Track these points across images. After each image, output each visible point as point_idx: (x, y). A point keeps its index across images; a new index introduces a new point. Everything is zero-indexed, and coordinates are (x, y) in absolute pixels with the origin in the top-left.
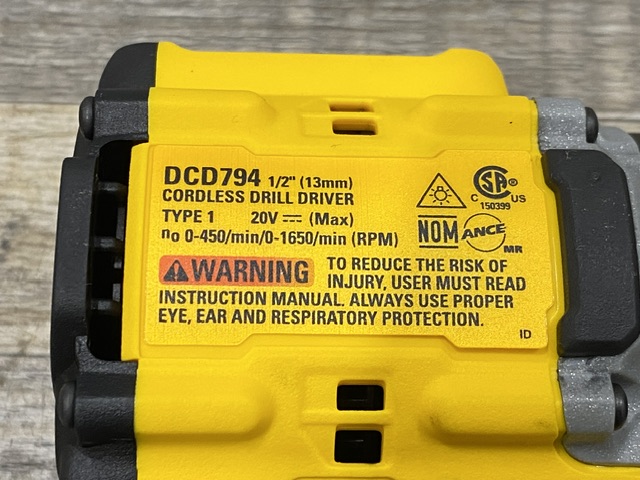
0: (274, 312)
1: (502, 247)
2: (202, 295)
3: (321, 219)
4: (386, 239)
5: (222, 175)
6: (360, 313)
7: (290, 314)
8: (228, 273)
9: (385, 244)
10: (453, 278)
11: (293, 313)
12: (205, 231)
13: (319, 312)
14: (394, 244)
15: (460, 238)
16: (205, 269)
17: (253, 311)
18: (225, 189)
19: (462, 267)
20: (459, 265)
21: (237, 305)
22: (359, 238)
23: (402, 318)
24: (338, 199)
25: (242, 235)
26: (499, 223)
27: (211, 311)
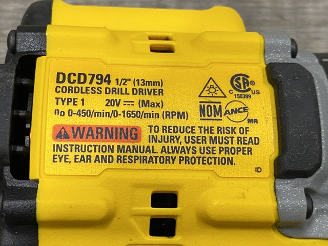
0: (118, 156)
1: (247, 120)
2: (77, 147)
3: (145, 104)
4: (181, 115)
5: (89, 78)
6: (166, 157)
7: (127, 158)
8: (92, 135)
9: (181, 118)
10: (219, 137)
11: (129, 157)
12: (79, 110)
13: (144, 157)
14: (186, 118)
15: (223, 114)
16: (79, 132)
17: (106, 156)
18: (91, 86)
19: (224, 131)
20: (222, 130)
21: (97, 153)
22: (166, 115)
23: (190, 161)
24: (154, 92)
25: (100, 113)
26: (244, 106)
27: (83, 156)
